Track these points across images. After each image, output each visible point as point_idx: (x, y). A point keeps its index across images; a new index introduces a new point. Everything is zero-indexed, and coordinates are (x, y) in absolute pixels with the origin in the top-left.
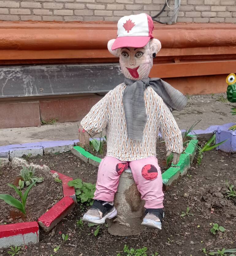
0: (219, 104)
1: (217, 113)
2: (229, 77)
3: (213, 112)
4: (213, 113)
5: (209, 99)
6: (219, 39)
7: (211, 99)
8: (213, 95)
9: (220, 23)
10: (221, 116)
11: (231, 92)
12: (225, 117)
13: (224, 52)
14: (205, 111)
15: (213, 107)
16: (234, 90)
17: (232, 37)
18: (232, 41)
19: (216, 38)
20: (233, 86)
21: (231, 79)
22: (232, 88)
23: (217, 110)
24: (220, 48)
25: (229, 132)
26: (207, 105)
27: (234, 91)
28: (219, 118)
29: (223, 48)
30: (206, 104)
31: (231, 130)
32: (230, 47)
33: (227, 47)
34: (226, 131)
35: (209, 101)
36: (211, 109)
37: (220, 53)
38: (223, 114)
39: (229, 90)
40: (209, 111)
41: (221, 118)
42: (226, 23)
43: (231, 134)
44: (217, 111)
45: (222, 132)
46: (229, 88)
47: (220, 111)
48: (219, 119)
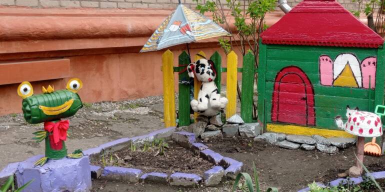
0: (27, 129)
1: (24, 144)
2: (22, 88)
3: (16, 143)
4: (16, 145)
5: (9, 123)
6: (10, 29)
7: (12, 123)
8: (15, 116)
9: (8, 6)
10: (30, 148)
11: (28, 108)
12: (36, 149)
13: (21, 49)
14: (2, 142)
15: (17, 135)
16: (31, 105)
17: (30, 27)
18: (31, 33)
19: (6, 29)
20: (30, 99)
21: (26, 90)
22: (28, 103)
23: (23, 139)
24: (14, 43)
25: (35, 169)
26: (6, 134)
27: (33, 107)
28: (27, 151)
29: (19, 43)
30: (3, 131)
31: (39, 166)
32: (30, 41)
33: (25, 42)
34: (31, 168)
35: (9, 127)
36: (13, 139)
37: (15, 51)
38: (33, 144)
39: (25, 106)
40: (10, 142)
41: (30, 152)
42: (18, 7)
43: (39, 172)
44: (23, 142)
45: (24, 170)
46: (25, 103)
47: (28, 140)
48: (27, 154)
